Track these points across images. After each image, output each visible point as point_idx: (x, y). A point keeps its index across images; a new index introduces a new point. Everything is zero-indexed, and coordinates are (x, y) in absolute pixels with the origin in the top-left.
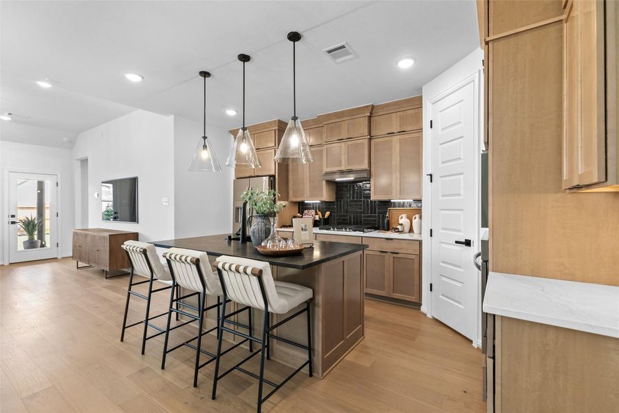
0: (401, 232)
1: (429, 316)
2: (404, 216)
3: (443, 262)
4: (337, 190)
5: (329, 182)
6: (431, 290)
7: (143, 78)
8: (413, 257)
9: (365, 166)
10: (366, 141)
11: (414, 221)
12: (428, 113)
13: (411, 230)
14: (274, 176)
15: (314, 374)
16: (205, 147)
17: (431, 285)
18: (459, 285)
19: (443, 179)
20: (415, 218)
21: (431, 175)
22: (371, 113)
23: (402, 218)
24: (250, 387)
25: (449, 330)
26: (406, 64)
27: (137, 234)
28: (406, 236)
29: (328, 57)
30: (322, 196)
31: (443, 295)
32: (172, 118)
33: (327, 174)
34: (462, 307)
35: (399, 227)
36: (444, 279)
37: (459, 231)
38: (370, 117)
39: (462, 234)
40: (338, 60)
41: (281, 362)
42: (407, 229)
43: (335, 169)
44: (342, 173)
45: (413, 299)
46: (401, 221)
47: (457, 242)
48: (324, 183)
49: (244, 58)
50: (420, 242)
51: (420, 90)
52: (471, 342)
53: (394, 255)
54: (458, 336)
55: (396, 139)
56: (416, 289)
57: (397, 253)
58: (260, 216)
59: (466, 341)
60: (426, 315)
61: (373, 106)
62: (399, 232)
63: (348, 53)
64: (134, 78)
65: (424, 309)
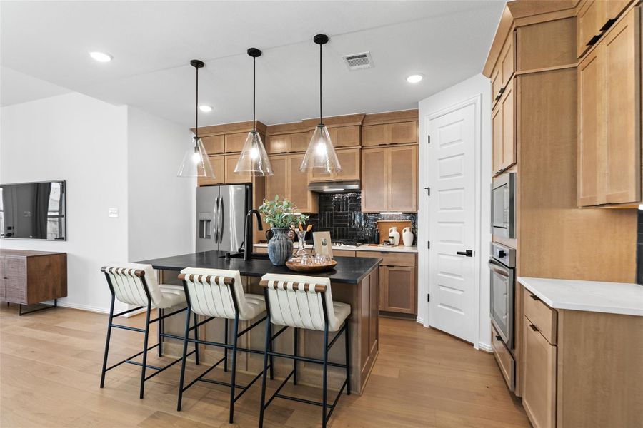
0: (393, 245)
1: (426, 325)
2: (394, 228)
3: (441, 273)
4: (320, 201)
5: (313, 192)
6: (428, 301)
7: (112, 58)
8: (409, 269)
9: (357, 177)
10: (357, 151)
11: (404, 234)
12: (425, 127)
13: (401, 243)
14: (250, 185)
15: (352, 392)
16: (197, 148)
17: (428, 295)
18: (460, 293)
19: (441, 193)
20: (405, 231)
21: (429, 189)
22: (362, 122)
23: (391, 231)
24: (293, 414)
25: (448, 337)
26: (414, 79)
27: (65, 254)
28: (397, 249)
29: (345, 64)
30: (306, 208)
31: (441, 304)
32: (124, 108)
33: (312, 184)
34: (463, 313)
35: (390, 240)
36: (442, 288)
37: (460, 242)
38: (361, 126)
39: (463, 245)
40: (353, 68)
41: (311, 385)
42: (397, 242)
43: (323, 179)
44: (330, 183)
45: (408, 311)
46: (390, 235)
47: (458, 253)
48: (309, 194)
49: (255, 53)
50: (416, 254)
51: (417, 104)
52: (472, 345)
53: (390, 269)
54: (457, 341)
55: (388, 151)
56: (412, 300)
57: (393, 266)
58: (280, 230)
59: (466, 344)
60: (422, 325)
61: (365, 116)
62: (390, 245)
63: (366, 62)
64: (100, 57)
65: (419, 319)
